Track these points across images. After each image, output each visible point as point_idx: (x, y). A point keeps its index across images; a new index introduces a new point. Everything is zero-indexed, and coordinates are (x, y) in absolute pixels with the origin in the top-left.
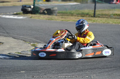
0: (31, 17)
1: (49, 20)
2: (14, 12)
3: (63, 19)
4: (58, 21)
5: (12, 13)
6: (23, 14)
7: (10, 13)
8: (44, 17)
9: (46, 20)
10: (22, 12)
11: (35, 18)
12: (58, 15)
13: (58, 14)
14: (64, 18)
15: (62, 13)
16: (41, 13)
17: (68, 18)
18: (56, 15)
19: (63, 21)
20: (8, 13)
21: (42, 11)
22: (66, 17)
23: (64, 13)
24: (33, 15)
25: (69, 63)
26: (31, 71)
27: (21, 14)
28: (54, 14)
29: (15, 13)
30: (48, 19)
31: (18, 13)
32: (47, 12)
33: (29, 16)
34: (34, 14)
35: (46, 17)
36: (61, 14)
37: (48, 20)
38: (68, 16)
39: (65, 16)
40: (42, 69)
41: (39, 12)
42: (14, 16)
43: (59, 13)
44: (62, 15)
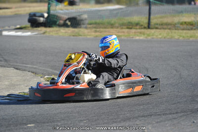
0: (44, 33)
1: (74, 36)
2: (16, 26)
3: (97, 34)
4: (88, 37)
5: (14, 27)
6: (30, 28)
7: (9, 27)
8: (66, 32)
9: (70, 36)
10: (29, 25)
11: (51, 34)
12: (90, 28)
13: (90, 26)
14: (98, 31)
15: (96, 23)
16: (60, 26)
17: (105, 31)
18: (86, 28)
19: (97, 36)
20: (7, 28)
21: (62, 22)
22: (101, 30)
23: (99, 24)
24: (48, 29)
25: (108, 108)
26: (44, 123)
27: (28, 27)
28: (83, 26)
29: (18, 26)
30: (73, 34)
31: (24, 26)
32: (71, 24)
33: (41, 30)
34: (50, 27)
35: (69, 32)
36: (94, 26)
37: (72, 37)
38: (105, 28)
39: (100, 28)
40: (63, 120)
41: (58, 23)
42: (16, 32)
43: (91, 24)
44: (95, 28)
